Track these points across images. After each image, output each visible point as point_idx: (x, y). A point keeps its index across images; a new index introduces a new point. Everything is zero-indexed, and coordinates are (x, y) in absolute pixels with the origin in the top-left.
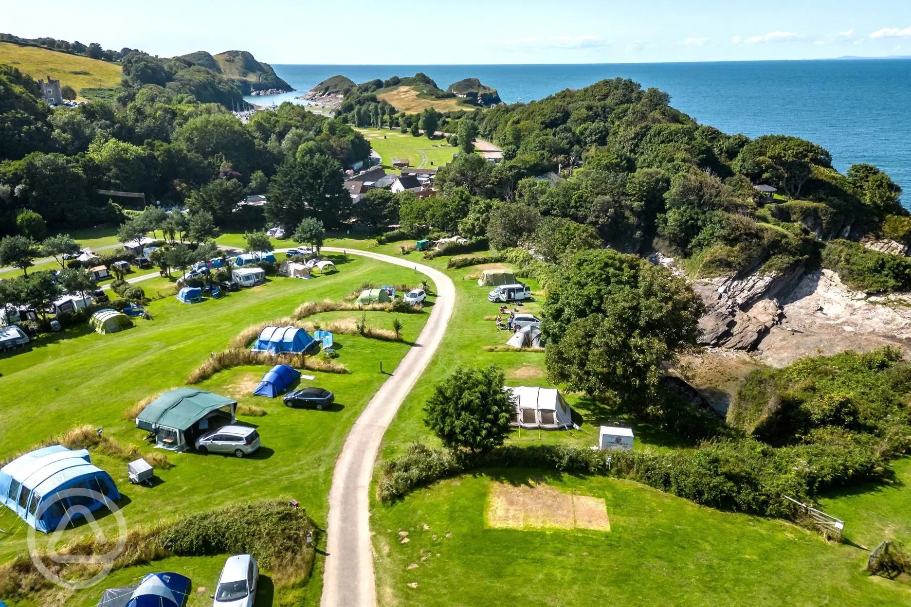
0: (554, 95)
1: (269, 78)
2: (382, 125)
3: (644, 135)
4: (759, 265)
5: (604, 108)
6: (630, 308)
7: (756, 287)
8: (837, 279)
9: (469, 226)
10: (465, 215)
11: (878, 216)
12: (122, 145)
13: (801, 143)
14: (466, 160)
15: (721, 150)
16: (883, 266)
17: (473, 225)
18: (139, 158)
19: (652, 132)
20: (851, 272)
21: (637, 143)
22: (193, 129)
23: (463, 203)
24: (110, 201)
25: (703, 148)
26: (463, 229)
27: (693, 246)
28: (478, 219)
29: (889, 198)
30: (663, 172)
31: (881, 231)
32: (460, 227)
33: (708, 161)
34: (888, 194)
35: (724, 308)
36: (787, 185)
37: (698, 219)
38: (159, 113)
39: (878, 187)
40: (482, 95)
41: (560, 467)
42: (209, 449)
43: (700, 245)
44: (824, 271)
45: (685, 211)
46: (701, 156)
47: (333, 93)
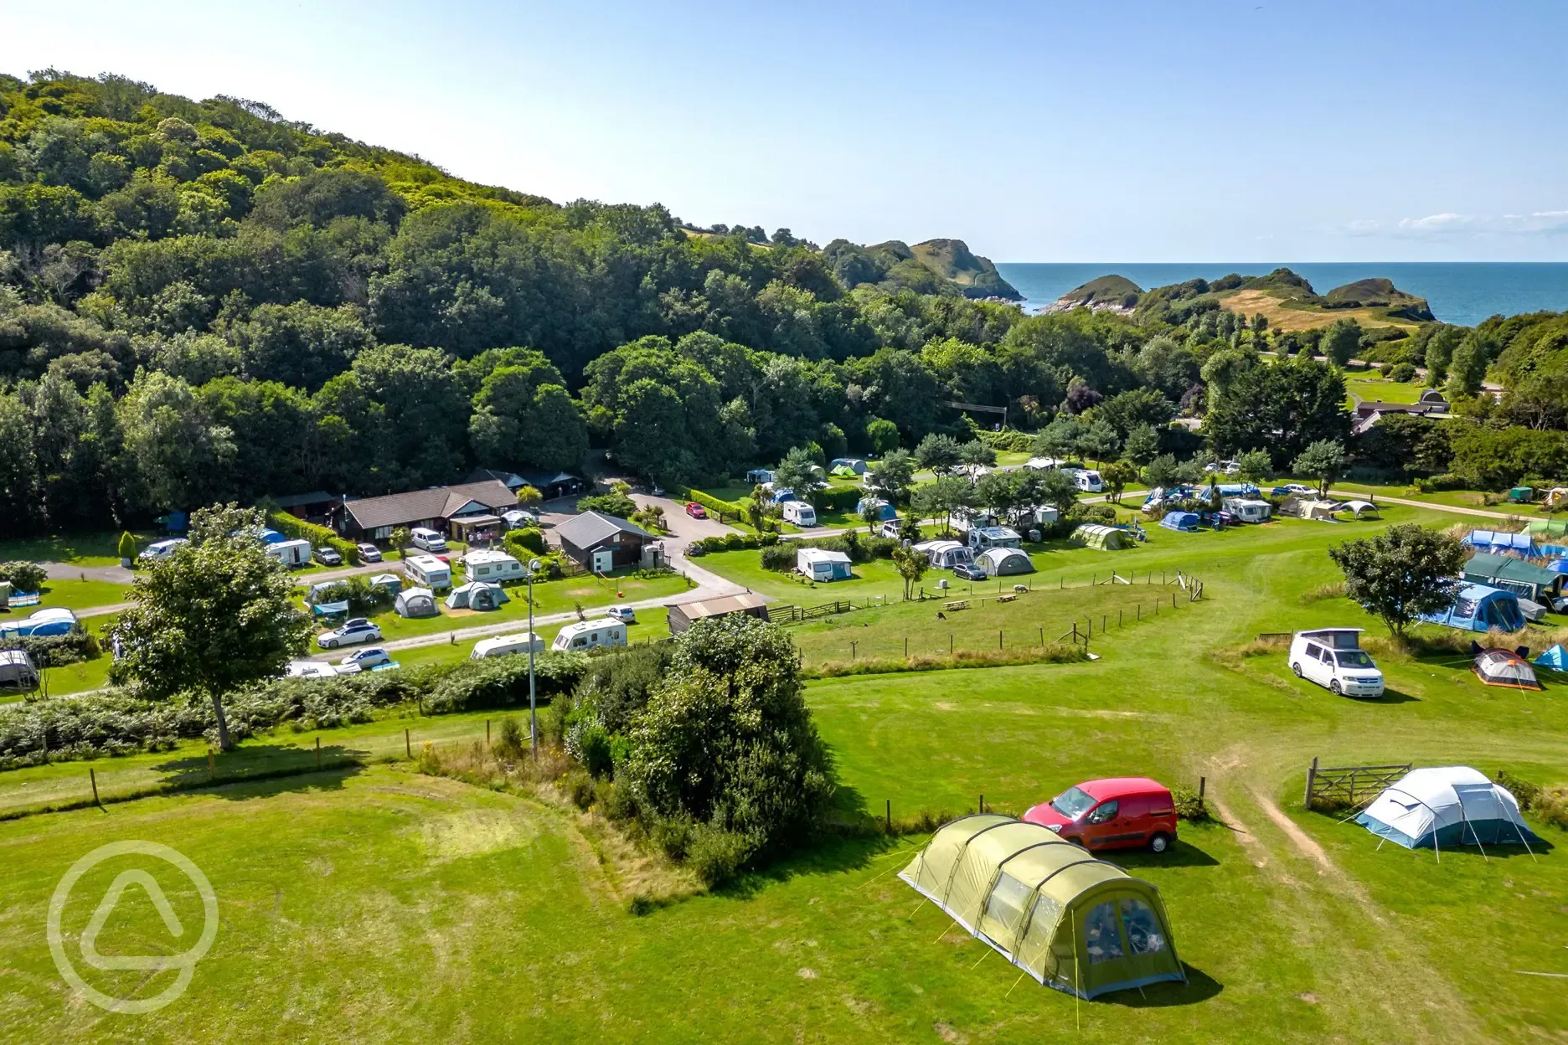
1: (989, 280)
12: (964, 346)
24: (964, 416)
47: (1104, 301)
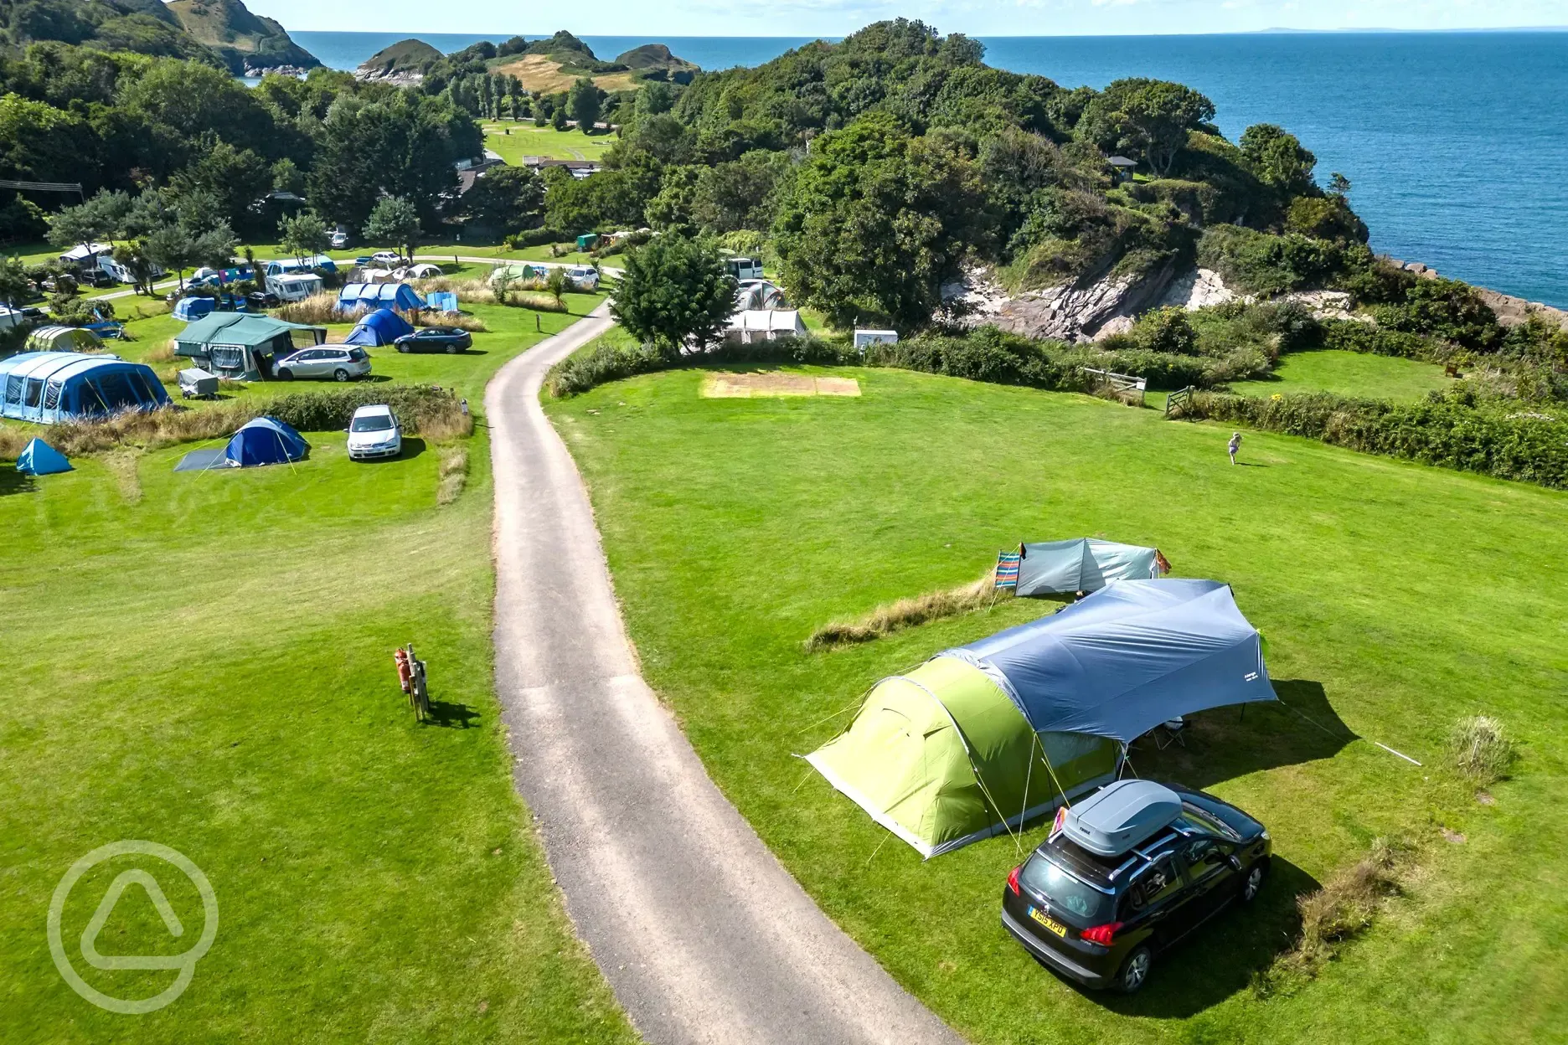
0: (796, 50)
1: (279, 45)
2: (499, 115)
3: (938, 87)
4: (1110, 266)
5: (878, 63)
6: (892, 181)
7: (1105, 299)
8: (1218, 281)
9: (663, 208)
10: (655, 193)
11: (1281, 199)
12: (28, 105)
13: (1170, 88)
14: (652, 125)
15: (1057, 111)
16: (1279, 255)
17: (669, 205)
18: (61, 129)
19: (951, 80)
20: (1236, 268)
21: (928, 101)
22: (156, 87)
23: (650, 174)
24: (19, 197)
25: (1029, 105)
26: (654, 215)
27: (1014, 246)
28: (676, 196)
29: (1297, 172)
30: (967, 132)
31: (1286, 221)
32: (647, 213)
33: (1036, 120)
34: (1295, 164)
35: (1059, 332)
36: (1153, 158)
37: (1020, 202)
38: (87, 63)
39: (1282, 155)
40: (675, 75)
41: (798, 356)
42: (294, 373)
43: (1023, 243)
44: (1200, 271)
45: (1000, 191)
46: (1026, 117)
47: (403, 70)
